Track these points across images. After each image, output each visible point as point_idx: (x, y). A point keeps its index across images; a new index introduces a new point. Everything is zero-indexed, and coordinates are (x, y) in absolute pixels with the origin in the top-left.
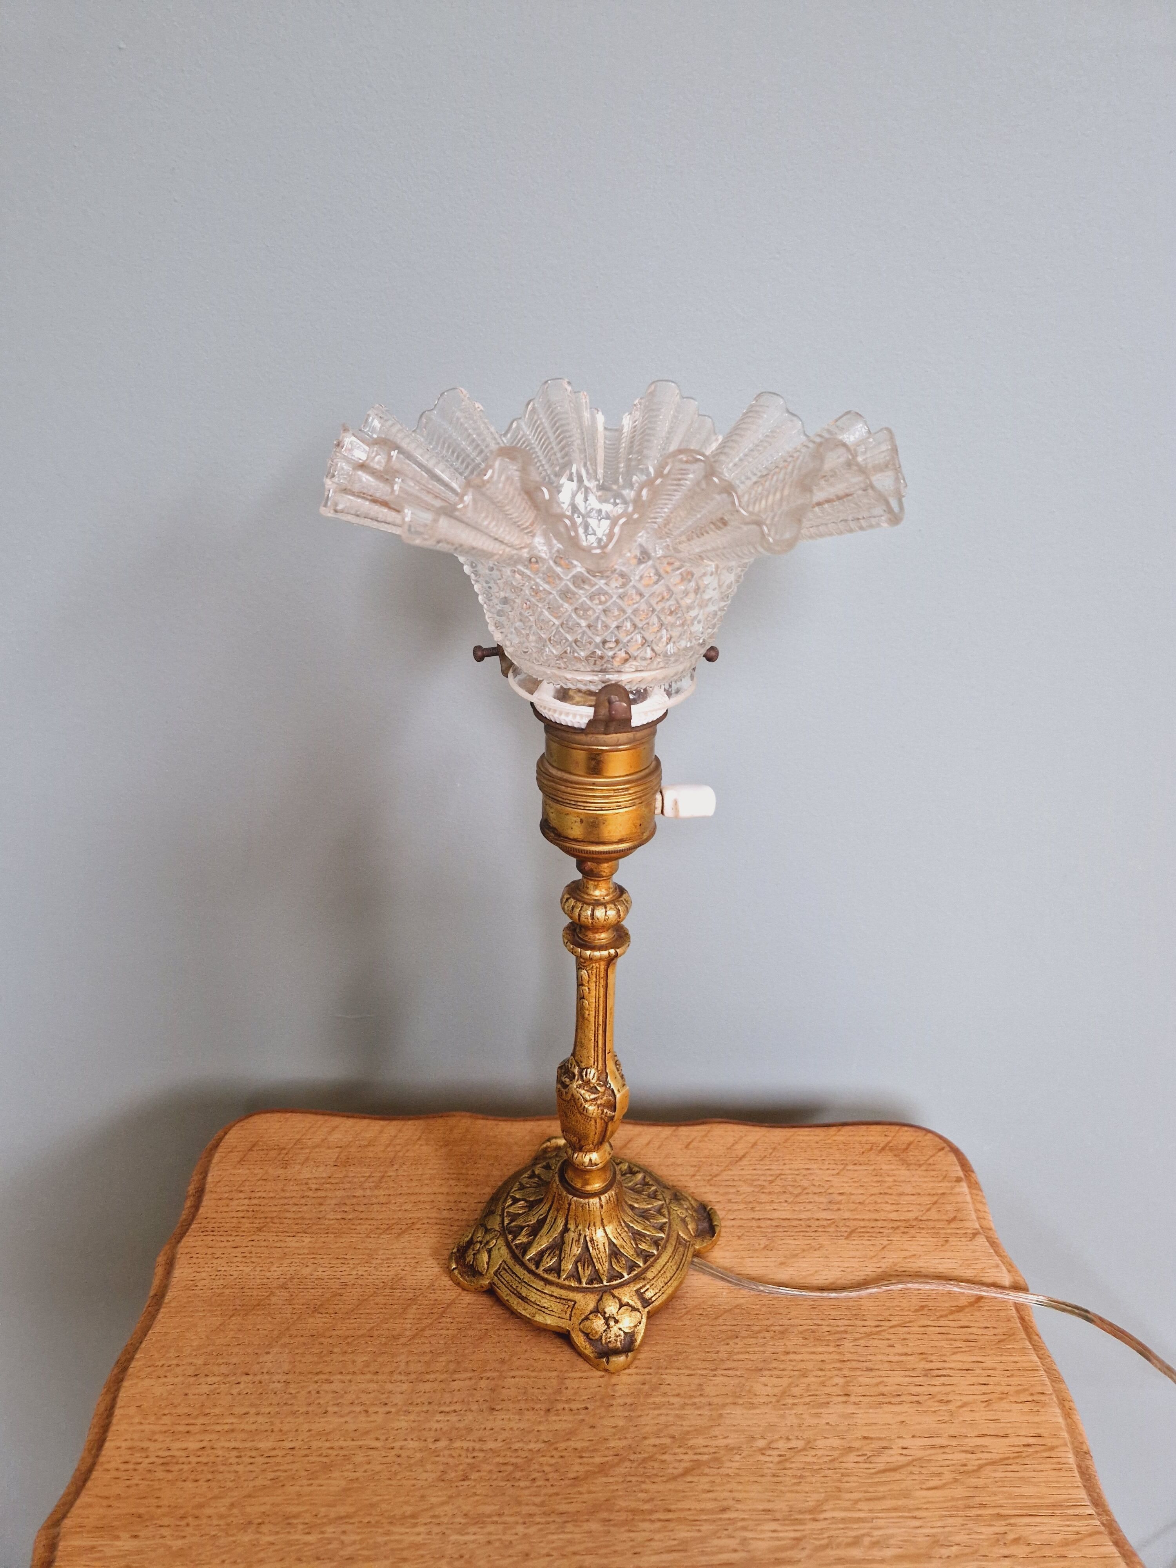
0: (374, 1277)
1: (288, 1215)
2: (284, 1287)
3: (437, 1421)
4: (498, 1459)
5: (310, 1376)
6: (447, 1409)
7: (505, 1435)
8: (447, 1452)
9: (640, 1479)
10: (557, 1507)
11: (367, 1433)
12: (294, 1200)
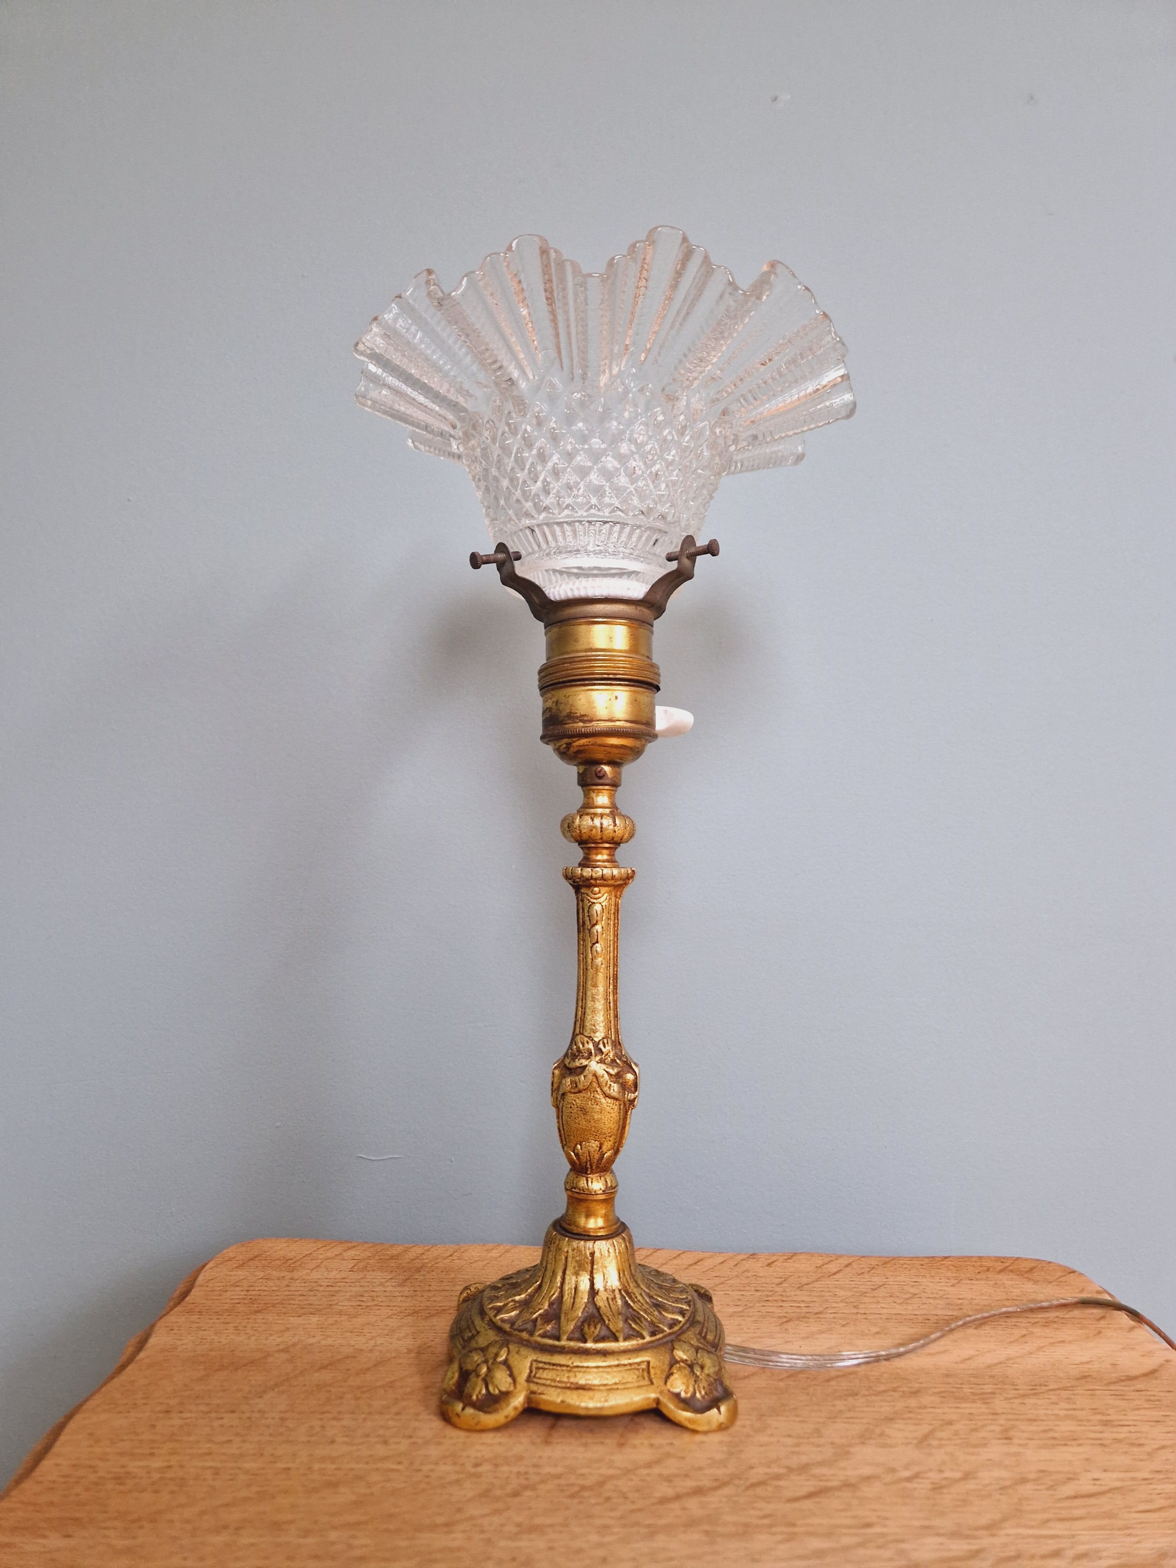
0: (397, 1345)
1: (293, 1302)
2: (285, 1350)
3: (478, 1450)
4: (559, 1481)
5: (313, 1415)
6: (491, 1442)
7: (566, 1462)
8: (491, 1475)
9: (750, 1499)
11: (386, 1458)
12: (300, 1293)
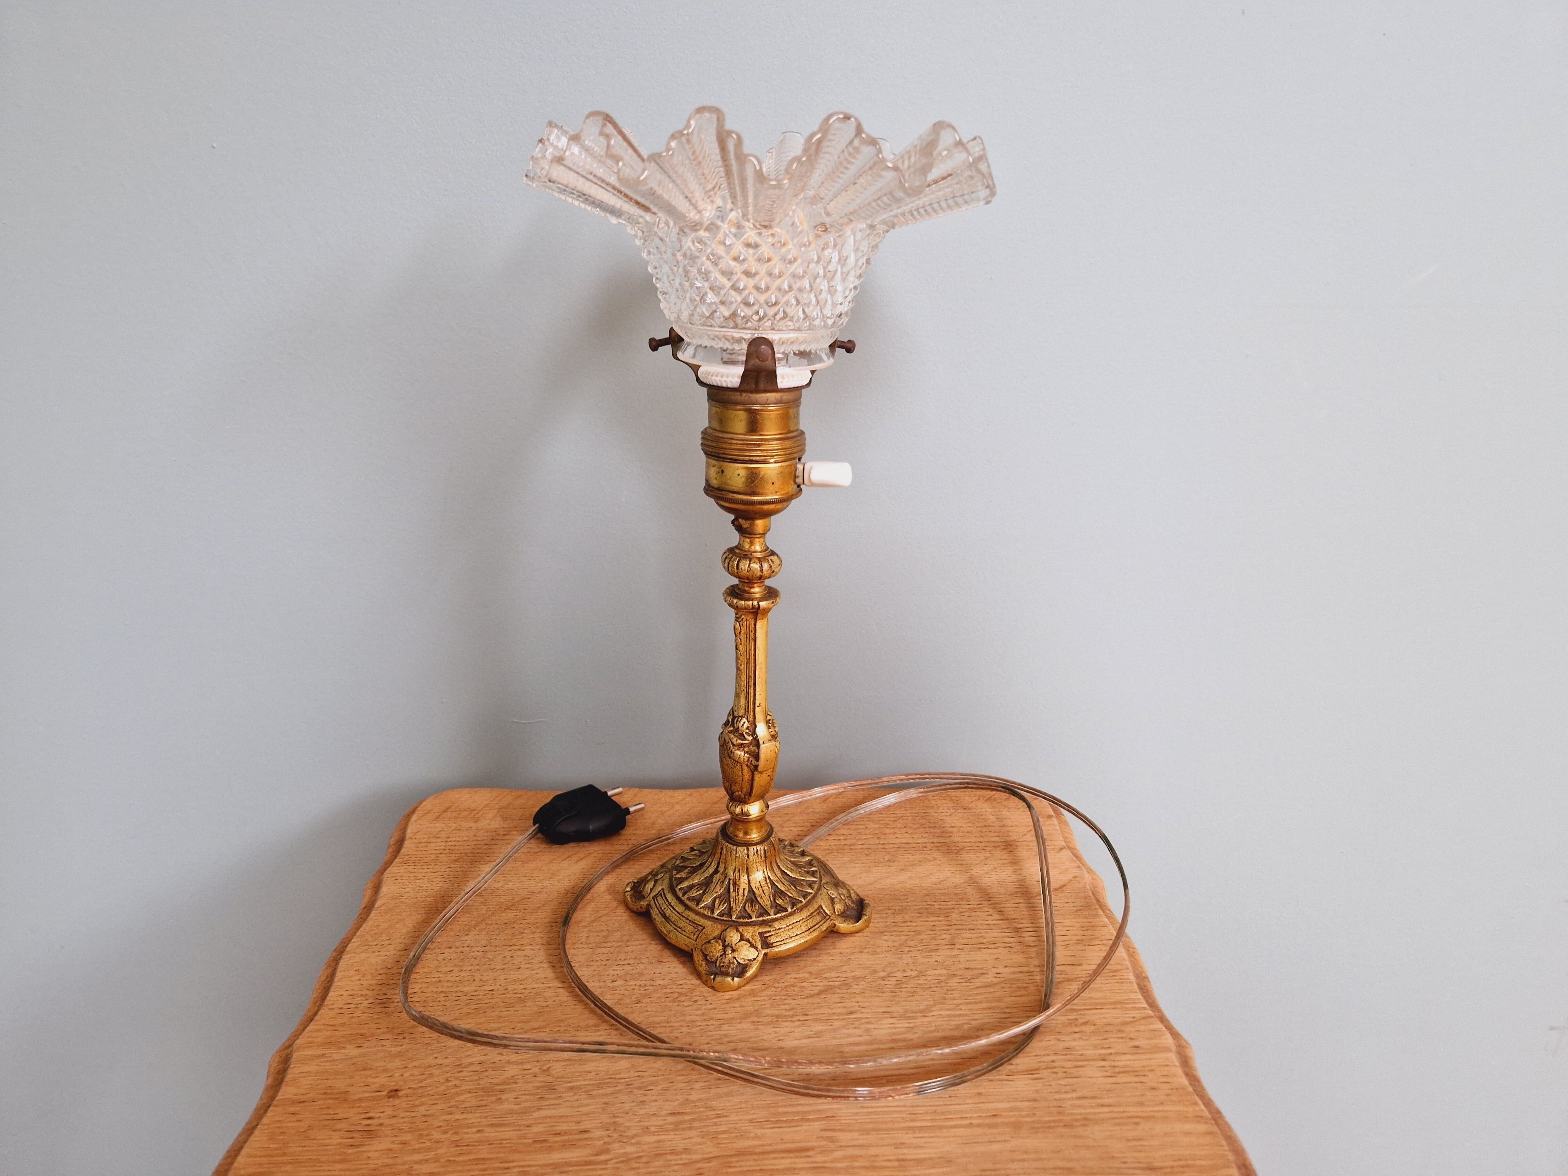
5: (505, 947)
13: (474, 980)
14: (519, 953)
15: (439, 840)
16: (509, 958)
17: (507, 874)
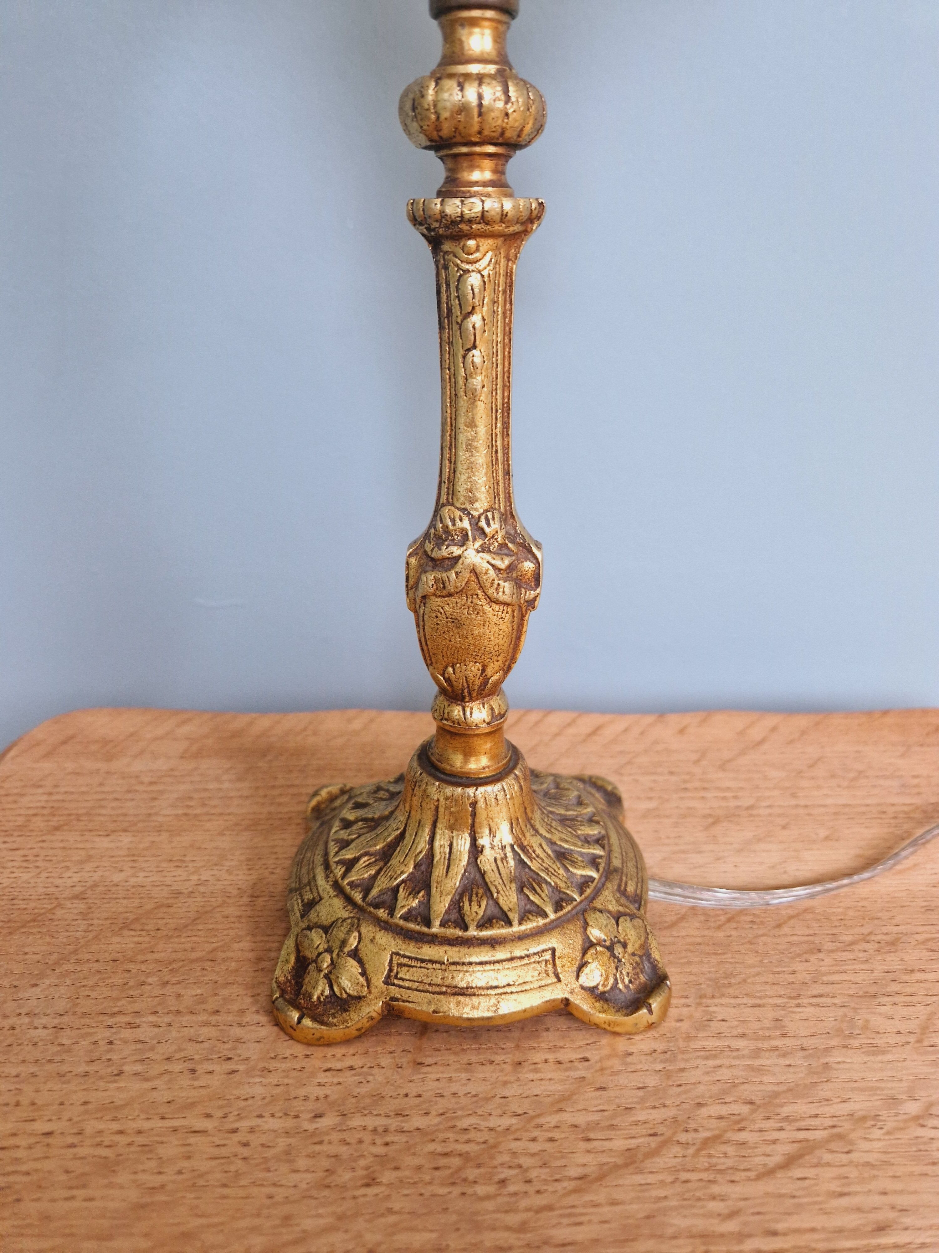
0: (226, 883)
2: (81, 896)
3: (320, 1085)
4: (431, 1147)
5: (101, 1018)
6: (339, 1066)
7: (442, 1104)
8: (335, 1136)
9: (704, 1176)
10: (553, 1232)
11: (193, 1105)
13: (18, 1104)
14: (127, 1034)
15: (40, 791)
16: (103, 1046)
17: (139, 855)
